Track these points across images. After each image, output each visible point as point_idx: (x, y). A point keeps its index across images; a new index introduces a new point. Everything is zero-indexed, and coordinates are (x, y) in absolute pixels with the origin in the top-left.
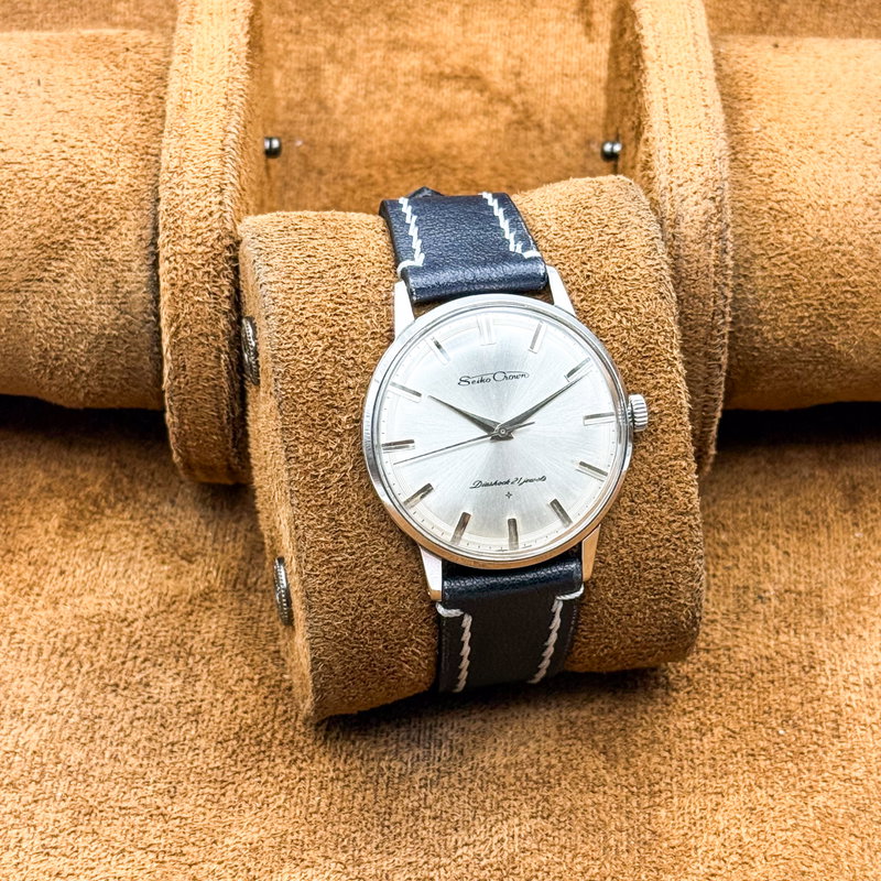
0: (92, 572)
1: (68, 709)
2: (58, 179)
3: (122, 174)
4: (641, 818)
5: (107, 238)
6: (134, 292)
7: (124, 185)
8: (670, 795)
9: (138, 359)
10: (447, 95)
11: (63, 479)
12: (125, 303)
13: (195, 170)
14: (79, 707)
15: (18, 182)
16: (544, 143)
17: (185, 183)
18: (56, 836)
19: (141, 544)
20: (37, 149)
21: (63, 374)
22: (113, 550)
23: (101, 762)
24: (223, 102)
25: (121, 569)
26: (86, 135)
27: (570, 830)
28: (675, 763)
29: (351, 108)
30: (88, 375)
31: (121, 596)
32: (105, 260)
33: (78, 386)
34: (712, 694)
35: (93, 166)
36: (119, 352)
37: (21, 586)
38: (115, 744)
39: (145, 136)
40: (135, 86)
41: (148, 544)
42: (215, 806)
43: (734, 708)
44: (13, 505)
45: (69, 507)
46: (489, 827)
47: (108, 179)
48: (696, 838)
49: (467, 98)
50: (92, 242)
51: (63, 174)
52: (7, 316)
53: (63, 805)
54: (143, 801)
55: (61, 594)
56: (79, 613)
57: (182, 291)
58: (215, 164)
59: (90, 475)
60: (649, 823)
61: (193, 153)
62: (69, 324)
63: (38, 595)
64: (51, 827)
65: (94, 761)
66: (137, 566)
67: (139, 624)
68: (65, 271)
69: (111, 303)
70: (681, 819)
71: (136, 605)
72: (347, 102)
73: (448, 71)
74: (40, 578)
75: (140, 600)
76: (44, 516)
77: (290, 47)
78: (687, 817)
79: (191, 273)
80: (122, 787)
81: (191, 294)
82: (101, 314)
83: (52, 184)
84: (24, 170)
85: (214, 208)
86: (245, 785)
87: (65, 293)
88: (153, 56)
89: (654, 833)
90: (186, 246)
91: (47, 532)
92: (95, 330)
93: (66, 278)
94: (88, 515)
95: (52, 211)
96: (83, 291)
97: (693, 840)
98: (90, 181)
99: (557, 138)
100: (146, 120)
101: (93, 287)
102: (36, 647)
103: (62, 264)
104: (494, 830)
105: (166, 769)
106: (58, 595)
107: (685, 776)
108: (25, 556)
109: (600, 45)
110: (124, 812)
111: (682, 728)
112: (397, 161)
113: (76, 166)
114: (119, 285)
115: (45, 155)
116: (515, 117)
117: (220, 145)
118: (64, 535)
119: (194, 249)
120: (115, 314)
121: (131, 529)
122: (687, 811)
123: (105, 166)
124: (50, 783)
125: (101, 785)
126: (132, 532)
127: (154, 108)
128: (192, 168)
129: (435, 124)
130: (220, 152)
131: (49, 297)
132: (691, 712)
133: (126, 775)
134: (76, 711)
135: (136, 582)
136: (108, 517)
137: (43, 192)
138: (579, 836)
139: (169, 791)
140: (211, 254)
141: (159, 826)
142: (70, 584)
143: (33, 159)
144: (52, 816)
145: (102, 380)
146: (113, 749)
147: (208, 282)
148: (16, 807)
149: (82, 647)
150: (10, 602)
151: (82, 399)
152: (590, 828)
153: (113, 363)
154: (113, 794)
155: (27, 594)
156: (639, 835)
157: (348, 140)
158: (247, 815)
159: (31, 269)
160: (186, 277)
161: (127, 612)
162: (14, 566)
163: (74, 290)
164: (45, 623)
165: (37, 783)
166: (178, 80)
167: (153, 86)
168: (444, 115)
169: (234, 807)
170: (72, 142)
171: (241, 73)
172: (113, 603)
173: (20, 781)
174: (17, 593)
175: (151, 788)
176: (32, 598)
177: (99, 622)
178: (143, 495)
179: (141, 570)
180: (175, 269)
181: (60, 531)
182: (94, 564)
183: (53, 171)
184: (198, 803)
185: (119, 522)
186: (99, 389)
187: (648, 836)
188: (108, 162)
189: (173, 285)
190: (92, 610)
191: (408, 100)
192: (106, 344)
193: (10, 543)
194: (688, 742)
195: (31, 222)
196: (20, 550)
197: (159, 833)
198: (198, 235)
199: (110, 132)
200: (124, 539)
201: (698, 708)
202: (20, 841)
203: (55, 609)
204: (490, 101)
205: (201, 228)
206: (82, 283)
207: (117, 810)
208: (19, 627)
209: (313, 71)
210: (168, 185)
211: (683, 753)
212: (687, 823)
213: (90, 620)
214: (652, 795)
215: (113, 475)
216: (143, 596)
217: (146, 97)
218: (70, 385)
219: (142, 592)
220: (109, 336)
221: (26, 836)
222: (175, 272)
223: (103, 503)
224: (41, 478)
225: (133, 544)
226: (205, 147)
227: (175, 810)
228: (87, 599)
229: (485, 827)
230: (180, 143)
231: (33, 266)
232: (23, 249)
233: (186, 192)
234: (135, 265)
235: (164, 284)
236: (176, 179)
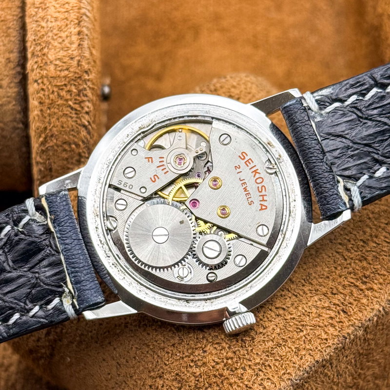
13: (57, 6)
17: (49, 17)
79: (56, 94)
81: (56, 110)
85: (74, 38)
119: (58, 73)
147: (71, 100)
180: (43, 89)
189: (40, 103)
222: (42, 92)
233: (50, 25)
235: (33, 103)
236: (41, 13)
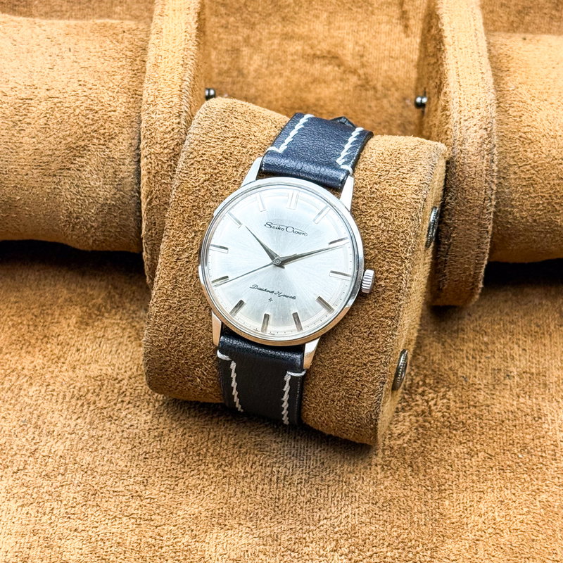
0: (96, 351)
1: (81, 431)
2: (81, 108)
3: (120, 106)
4: (433, 505)
5: (111, 144)
6: (126, 178)
7: (121, 112)
8: (451, 492)
9: (126, 220)
10: (317, 68)
11: (79, 295)
12: (120, 184)
13: (164, 103)
14: (88, 430)
15: (56, 109)
16: (377, 99)
17: (157, 111)
18: (74, 507)
19: (126, 334)
20: (69, 90)
21: (80, 228)
22: (110, 337)
23: (102, 463)
24: (182, 63)
25: (114, 349)
26: (99, 82)
27: (390, 511)
28: (454, 473)
29: (259, 75)
30: (95, 229)
31: (114, 365)
32: (109, 158)
33: (89, 236)
34: (477, 432)
35: (103, 100)
36: (115, 214)
37: (53, 357)
38: (110, 453)
39: (134, 84)
40: (129, 54)
41: (130, 335)
42: (171, 492)
43: (491, 441)
44: (48, 309)
45: (82, 311)
46: (340, 508)
47: (112, 108)
48: (467, 518)
49: (330, 70)
50: (101, 146)
51: (84, 105)
52: (47, 190)
53: (78, 489)
54: (127, 488)
55: (77, 362)
56: (88, 375)
57: (154, 177)
58: (176, 100)
59: (95, 293)
60: (438, 508)
61: (163, 93)
62: (85, 196)
63: (63, 363)
64: (71, 502)
65: (98, 463)
66: (124, 348)
67: (125, 382)
68: (84, 164)
69: (112, 184)
70: (458, 506)
71: (123, 370)
72: (256, 71)
73: (318, 53)
74: (65, 353)
75: (126, 367)
76: (67, 316)
77: (222, 36)
78: (461, 505)
79: (160, 166)
80: (114, 479)
81: (159, 178)
82: (105, 191)
83: (78, 111)
84: (60, 102)
85: (175, 126)
86: (190, 480)
87: (83, 177)
88: (139, 36)
89: (441, 514)
90: (157, 149)
91: (69, 326)
92: (101, 201)
93: (85, 168)
94: (94, 316)
95: (77, 127)
96: (95, 176)
97: (465, 519)
98: (100, 110)
99: (385, 96)
100: (135, 74)
101: (101, 174)
102: (62, 394)
103: (82, 160)
104: (343, 510)
105: (142, 469)
106: (75, 364)
107: (461, 481)
108: (55, 340)
109: (413, 39)
110: (115, 494)
111: (459, 452)
112: (286, 108)
113: (92, 100)
114: (117, 173)
115: (73, 93)
116: (359, 83)
117: (179, 88)
118: (79, 328)
119: (162, 150)
120: (114, 191)
121: (120, 325)
122: (461, 502)
123: (110, 101)
124: (70, 475)
125: (102, 478)
126: (121, 327)
127: (140, 67)
128: (161, 101)
129: (310, 85)
130: (179, 92)
131: (74, 180)
132: (465, 443)
133: (117, 472)
134: (87, 433)
135: (124, 357)
136: (107, 318)
137: (72, 115)
138: (395, 516)
139: (143, 482)
140: (173, 154)
141: (137, 503)
142: (83, 357)
143: (66, 95)
144: (72, 495)
145: (104, 232)
146: (109, 456)
147: (171, 171)
148: (50, 489)
149: (90, 394)
150: (46, 367)
151: (91, 244)
152: (402, 511)
153: (111, 222)
154: (109, 483)
155: (56, 362)
156: (432, 515)
157: (257, 94)
158: (191, 498)
159: (63, 162)
160: (157, 168)
161: (118, 374)
162: (49, 346)
163: (89, 176)
164: (67, 380)
165: (63, 475)
166: (154, 49)
167: (140, 54)
168: (315, 80)
169: (183, 493)
170: (90, 86)
171: (192, 46)
172: (109, 369)
173: (52, 474)
174: (50, 362)
175: (132, 480)
176: (60, 365)
177: (101, 380)
178: (128, 305)
179: (126, 350)
180: (150, 163)
181: (77, 326)
182: (97, 346)
183: (78, 103)
184: (161, 490)
185: (113, 321)
186: (102, 238)
187: (437, 516)
188: (112, 99)
189: (149, 173)
190: (96, 373)
191: (293, 71)
192: (108, 210)
193: (46, 331)
194: (463, 461)
195: (64, 133)
196: (52, 336)
197: (137, 507)
198: (165, 142)
199: (113, 81)
200: (116, 331)
201: (469, 441)
202: (52, 509)
203: (73, 371)
204: (344, 72)
205: (166, 138)
206: (94, 172)
207: (111, 492)
208: (52, 381)
209: (235, 51)
210: (147, 112)
211: (460, 467)
212: (461, 509)
213: (95, 378)
214: (440, 491)
215: (110, 293)
216: (127, 365)
217: (135, 60)
218: (84, 235)
219: (127, 363)
220: (110, 205)
221: (56, 507)
222: (150, 165)
223: (103, 309)
224: (65, 293)
225: (121, 335)
226: (170, 89)
227: (147, 494)
228: (93, 366)
229: (338, 508)
230: (155, 87)
231: (64, 161)
232: (59, 150)
233: (158, 116)
234: (127, 162)
235: (143, 172)
236: (152, 108)
